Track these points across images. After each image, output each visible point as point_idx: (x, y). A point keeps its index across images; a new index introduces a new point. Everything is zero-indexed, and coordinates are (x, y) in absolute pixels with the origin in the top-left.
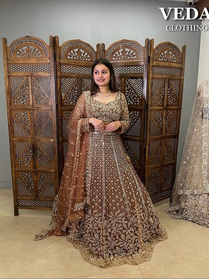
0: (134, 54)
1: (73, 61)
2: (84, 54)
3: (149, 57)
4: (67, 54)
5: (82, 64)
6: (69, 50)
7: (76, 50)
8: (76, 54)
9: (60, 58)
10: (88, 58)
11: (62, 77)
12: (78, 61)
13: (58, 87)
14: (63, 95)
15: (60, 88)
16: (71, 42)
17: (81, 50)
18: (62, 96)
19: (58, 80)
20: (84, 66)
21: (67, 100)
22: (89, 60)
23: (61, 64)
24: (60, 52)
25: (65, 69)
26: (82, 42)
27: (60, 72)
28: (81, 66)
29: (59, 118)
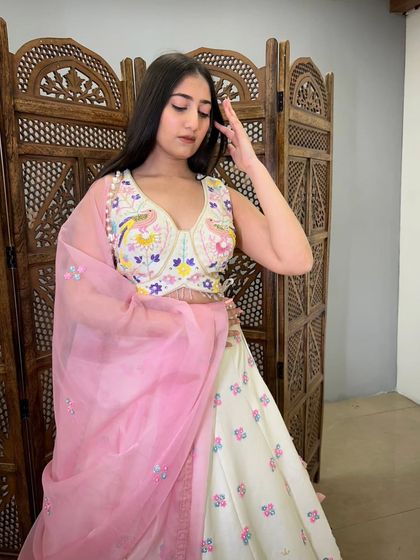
0: (235, 89)
1: (56, 106)
2: (89, 86)
3: (280, 96)
4: (37, 81)
5: (84, 118)
6: (44, 70)
7: (63, 72)
8: (65, 84)
9: (14, 93)
10: (100, 100)
11: (23, 156)
12: (72, 108)
13: (14, 190)
14: (31, 215)
15: (21, 195)
16: (46, 45)
17: (80, 74)
18: (26, 220)
19: (12, 166)
20: (91, 124)
21: (44, 231)
22: (104, 104)
23: (18, 114)
24: (13, 73)
25: (34, 132)
26: (79, 48)
27: (19, 141)
28: (82, 123)
29: (23, 293)
